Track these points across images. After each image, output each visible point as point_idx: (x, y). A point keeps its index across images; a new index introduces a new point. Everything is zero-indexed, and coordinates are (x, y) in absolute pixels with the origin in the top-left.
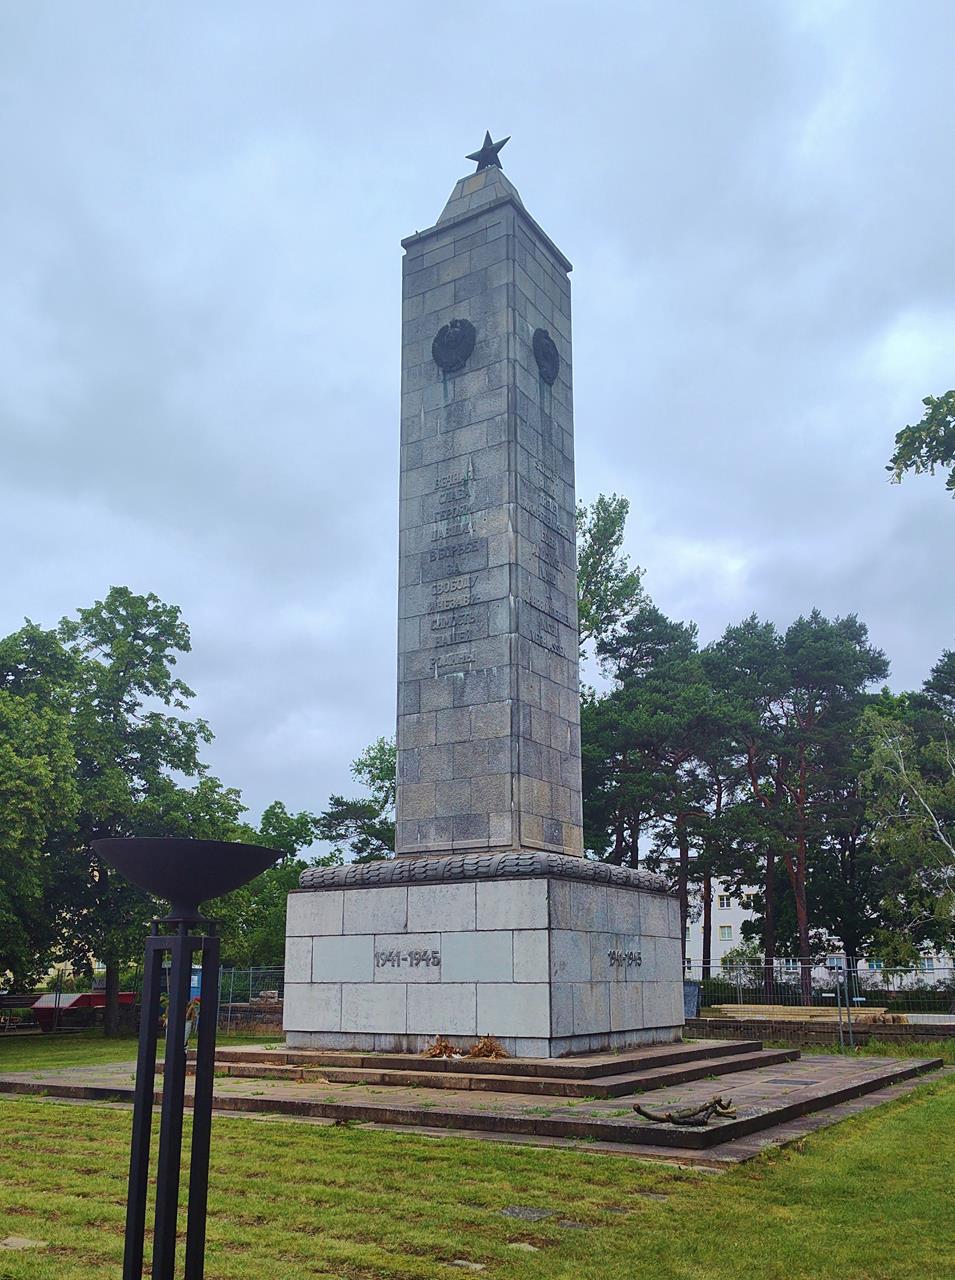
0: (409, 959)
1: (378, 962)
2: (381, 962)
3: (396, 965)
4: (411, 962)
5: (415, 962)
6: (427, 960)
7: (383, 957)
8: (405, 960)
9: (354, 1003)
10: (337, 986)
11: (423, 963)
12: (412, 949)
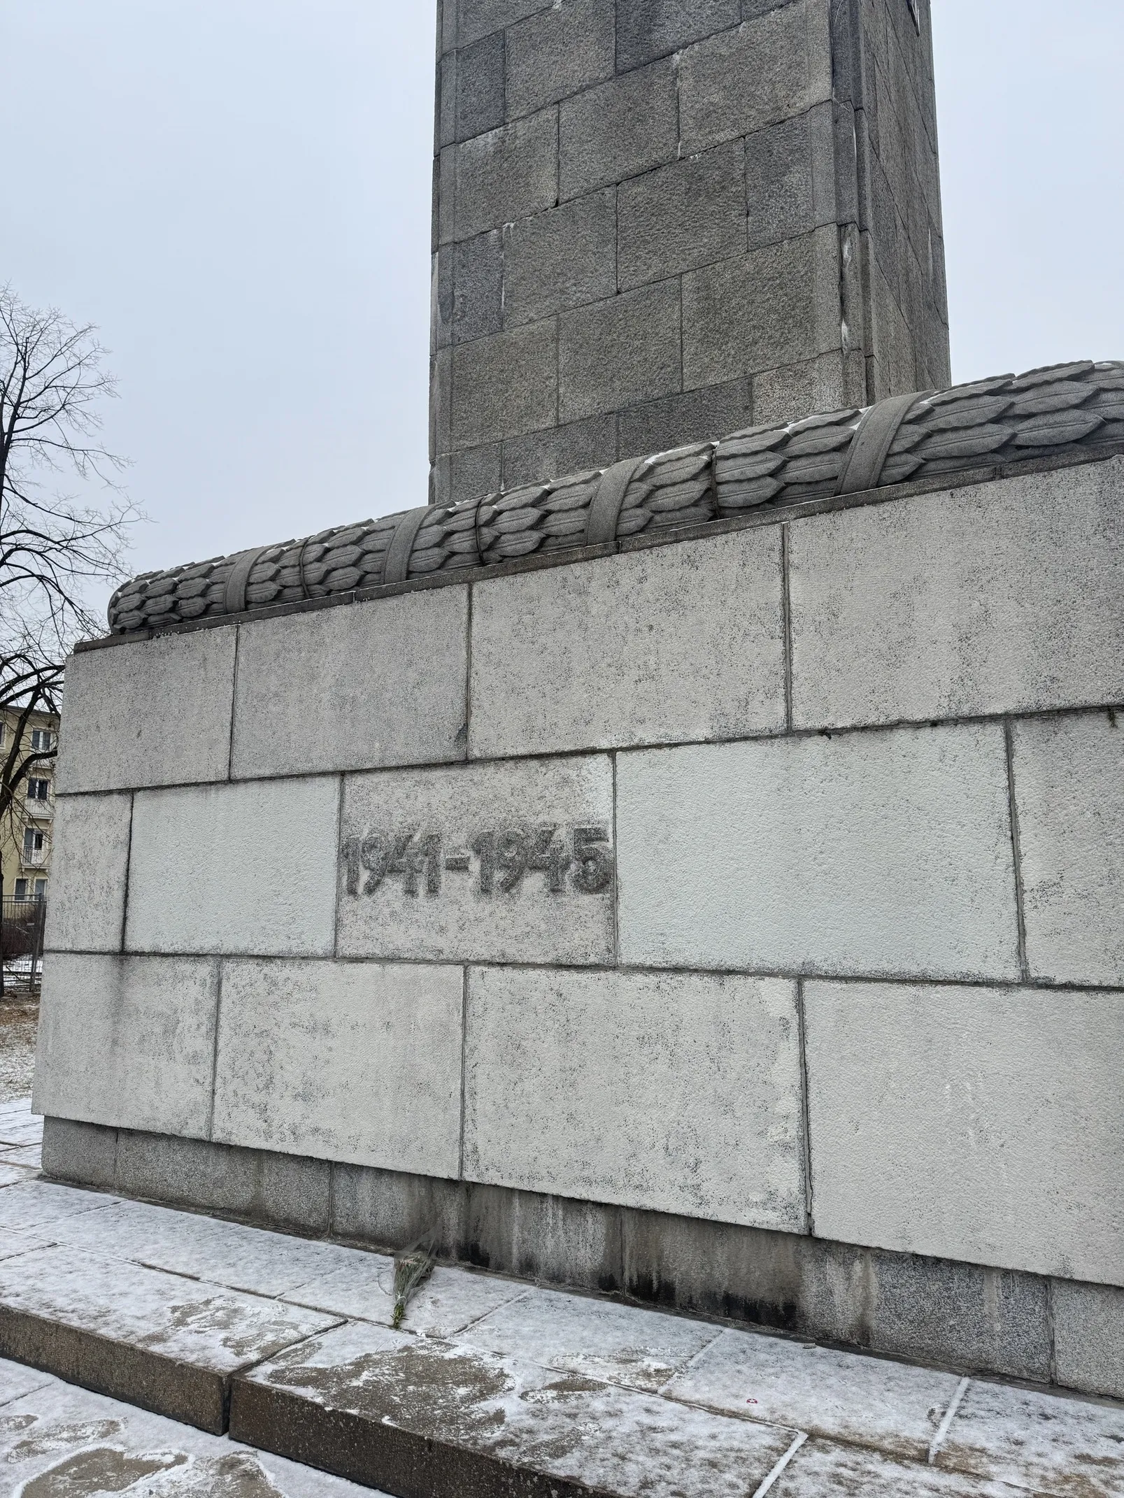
0: (475, 866)
1: (353, 879)
2: (365, 876)
3: (422, 890)
4: (486, 878)
5: (499, 876)
6: (553, 869)
7: (373, 857)
8: (458, 866)
9: (263, 1033)
10: (204, 970)
11: (534, 883)
12: (491, 820)
